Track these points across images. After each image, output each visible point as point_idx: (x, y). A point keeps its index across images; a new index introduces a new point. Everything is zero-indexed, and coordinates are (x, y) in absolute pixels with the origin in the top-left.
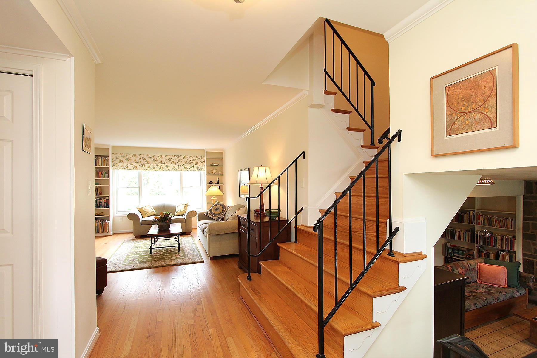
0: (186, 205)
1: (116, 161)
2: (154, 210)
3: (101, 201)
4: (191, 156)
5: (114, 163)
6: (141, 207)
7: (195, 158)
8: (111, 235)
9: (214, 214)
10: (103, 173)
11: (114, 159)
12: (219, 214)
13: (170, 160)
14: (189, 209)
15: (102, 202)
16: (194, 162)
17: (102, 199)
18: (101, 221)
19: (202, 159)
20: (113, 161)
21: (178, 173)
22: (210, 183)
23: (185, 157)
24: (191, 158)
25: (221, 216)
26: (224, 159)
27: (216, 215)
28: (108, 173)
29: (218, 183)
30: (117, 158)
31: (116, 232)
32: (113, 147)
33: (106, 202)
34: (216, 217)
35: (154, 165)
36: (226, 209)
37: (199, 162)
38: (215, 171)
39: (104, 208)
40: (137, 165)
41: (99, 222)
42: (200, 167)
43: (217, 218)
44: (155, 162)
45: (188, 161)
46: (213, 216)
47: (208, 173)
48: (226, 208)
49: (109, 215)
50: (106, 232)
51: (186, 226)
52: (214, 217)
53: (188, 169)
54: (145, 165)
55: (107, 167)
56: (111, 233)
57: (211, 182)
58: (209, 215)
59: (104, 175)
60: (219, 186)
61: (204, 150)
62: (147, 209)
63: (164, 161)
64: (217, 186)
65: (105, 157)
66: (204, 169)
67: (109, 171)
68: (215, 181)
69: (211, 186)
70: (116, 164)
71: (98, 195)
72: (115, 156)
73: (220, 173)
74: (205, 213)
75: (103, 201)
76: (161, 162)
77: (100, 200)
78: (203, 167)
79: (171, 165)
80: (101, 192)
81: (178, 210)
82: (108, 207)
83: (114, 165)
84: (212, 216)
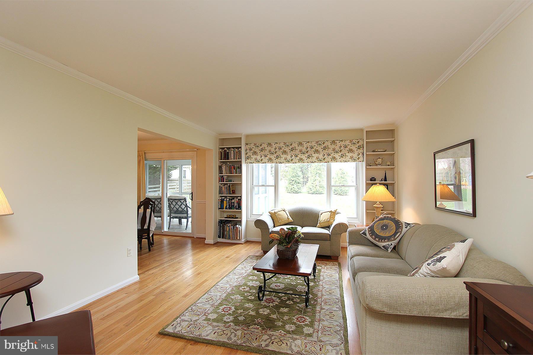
0: (334, 214)
1: (250, 154)
2: (289, 217)
3: (233, 201)
4: (342, 141)
5: (248, 155)
6: (273, 212)
7: (347, 143)
8: (243, 243)
9: (377, 236)
10: (235, 168)
11: (248, 151)
12: (388, 239)
13: (312, 148)
14: (338, 220)
15: (234, 203)
16: (347, 149)
17: (234, 199)
18: (232, 226)
19: (359, 144)
20: (246, 154)
21: (323, 166)
22: (371, 181)
23: (333, 142)
24: (342, 143)
25: (394, 243)
26: (396, 142)
27: (382, 239)
28: (240, 168)
29: (385, 180)
30: (251, 150)
31: (250, 239)
32: (247, 136)
33: (238, 203)
34: (382, 242)
35: (292, 156)
36: (404, 230)
37: (354, 148)
38: (380, 161)
39: (236, 209)
40: (273, 157)
41: (230, 226)
42: (355, 155)
43: (384, 244)
44: (293, 152)
45: (337, 148)
46: (376, 241)
47: (368, 165)
48: (404, 226)
49: (241, 218)
50: (237, 238)
51: (330, 246)
52: (379, 241)
53: (338, 159)
54: (282, 156)
55: (239, 160)
56: (243, 240)
57: (373, 179)
58: (368, 236)
59: (237, 170)
60: (387, 186)
61: (361, 130)
62: (281, 215)
63: (304, 150)
64: (384, 185)
65: (238, 148)
66: (361, 159)
67: (241, 165)
68: (379, 175)
69: (372, 185)
70: (250, 156)
71: (231, 194)
72: (248, 147)
73: (389, 163)
74: (362, 232)
75: (235, 201)
76: (301, 151)
77: (232, 199)
78: (361, 155)
79: (313, 155)
80: (234, 190)
81: (323, 218)
82: (240, 209)
83: (247, 158)
84: (375, 239)
